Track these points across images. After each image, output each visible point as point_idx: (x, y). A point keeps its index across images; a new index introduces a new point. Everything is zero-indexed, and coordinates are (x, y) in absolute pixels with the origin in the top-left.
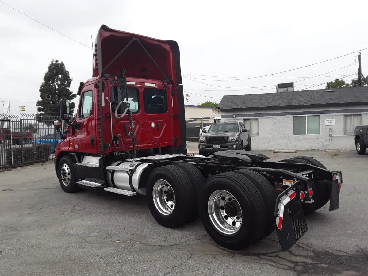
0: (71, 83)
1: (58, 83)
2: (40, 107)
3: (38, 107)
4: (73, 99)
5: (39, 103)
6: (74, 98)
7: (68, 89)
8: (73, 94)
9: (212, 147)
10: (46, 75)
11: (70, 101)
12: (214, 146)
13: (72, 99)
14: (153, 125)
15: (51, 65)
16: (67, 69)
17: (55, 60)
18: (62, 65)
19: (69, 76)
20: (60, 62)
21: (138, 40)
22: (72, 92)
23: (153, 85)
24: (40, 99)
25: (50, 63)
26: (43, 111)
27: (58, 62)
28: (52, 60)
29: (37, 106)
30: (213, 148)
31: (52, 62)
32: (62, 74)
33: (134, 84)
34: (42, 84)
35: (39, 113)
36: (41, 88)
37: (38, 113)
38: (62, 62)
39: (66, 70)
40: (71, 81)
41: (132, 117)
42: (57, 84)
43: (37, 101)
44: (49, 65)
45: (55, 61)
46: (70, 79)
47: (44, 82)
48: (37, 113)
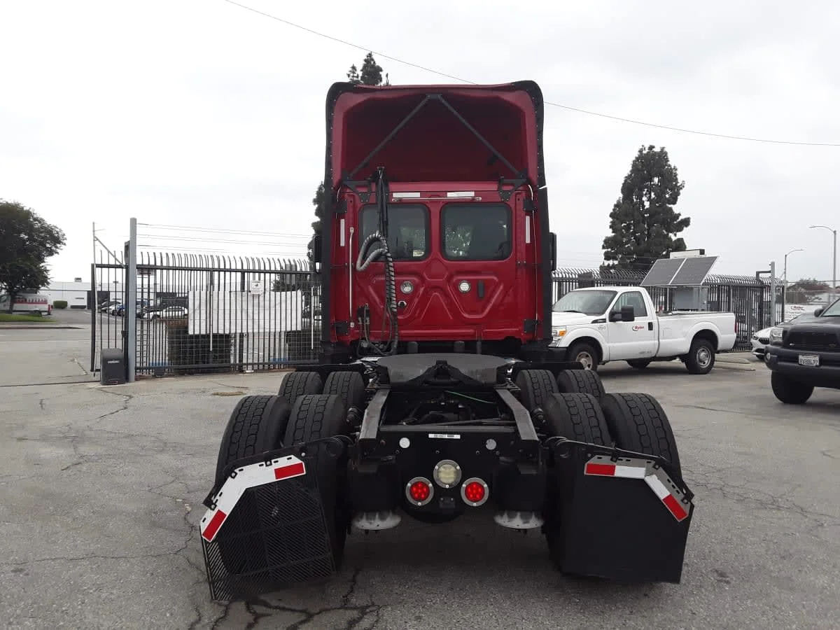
0: (679, 194)
1: (650, 196)
2: (609, 250)
3: (606, 250)
4: (683, 232)
5: (608, 243)
6: (685, 228)
7: (671, 209)
8: (682, 220)
9: (795, 359)
10: (625, 181)
11: (675, 235)
12: (800, 357)
13: (680, 231)
14: (465, 287)
15: (637, 159)
16: (672, 162)
17: (647, 147)
18: (663, 156)
19: (677, 179)
20: (657, 149)
21: (439, 96)
22: (680, 214)
23: (470, 194)
24: (610, 233)
25: (636, 154)
26: (615, 258)
27: (654, 150)
28: (641, 147)
29: (604, 247)
30: (798, 362)
31: (641, 151)
32: (660, 175)
33: (417, 195)
34: (618, 202)
35: (606, 263)
36: (614, 210)
37: (604, 263)
38: (663, 148)
39: (670, 166)
40: (680, 188)
41: (392, 269)
42: (649, 199)
43: (604, 238)
44: (634, 159)
45: (647, 149)
46: (678, 185)
47: (621, 195)
48: (602, 263)
